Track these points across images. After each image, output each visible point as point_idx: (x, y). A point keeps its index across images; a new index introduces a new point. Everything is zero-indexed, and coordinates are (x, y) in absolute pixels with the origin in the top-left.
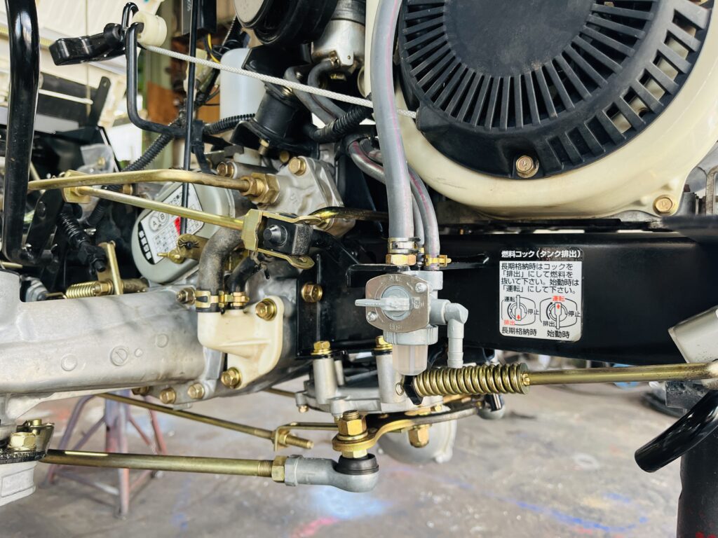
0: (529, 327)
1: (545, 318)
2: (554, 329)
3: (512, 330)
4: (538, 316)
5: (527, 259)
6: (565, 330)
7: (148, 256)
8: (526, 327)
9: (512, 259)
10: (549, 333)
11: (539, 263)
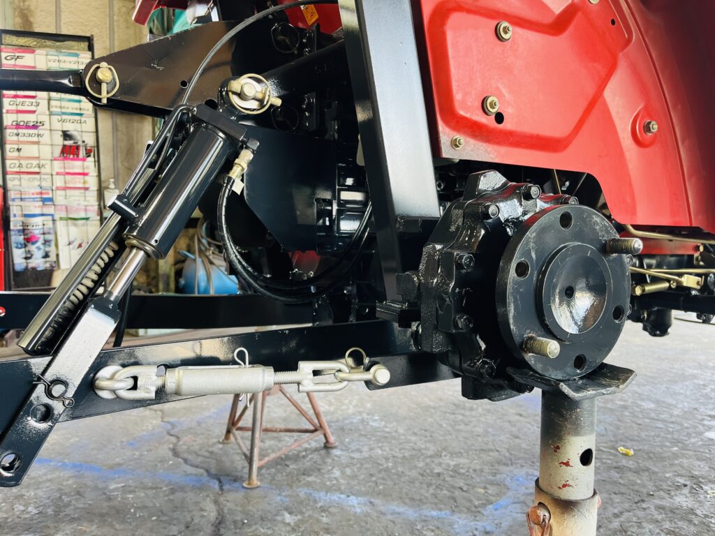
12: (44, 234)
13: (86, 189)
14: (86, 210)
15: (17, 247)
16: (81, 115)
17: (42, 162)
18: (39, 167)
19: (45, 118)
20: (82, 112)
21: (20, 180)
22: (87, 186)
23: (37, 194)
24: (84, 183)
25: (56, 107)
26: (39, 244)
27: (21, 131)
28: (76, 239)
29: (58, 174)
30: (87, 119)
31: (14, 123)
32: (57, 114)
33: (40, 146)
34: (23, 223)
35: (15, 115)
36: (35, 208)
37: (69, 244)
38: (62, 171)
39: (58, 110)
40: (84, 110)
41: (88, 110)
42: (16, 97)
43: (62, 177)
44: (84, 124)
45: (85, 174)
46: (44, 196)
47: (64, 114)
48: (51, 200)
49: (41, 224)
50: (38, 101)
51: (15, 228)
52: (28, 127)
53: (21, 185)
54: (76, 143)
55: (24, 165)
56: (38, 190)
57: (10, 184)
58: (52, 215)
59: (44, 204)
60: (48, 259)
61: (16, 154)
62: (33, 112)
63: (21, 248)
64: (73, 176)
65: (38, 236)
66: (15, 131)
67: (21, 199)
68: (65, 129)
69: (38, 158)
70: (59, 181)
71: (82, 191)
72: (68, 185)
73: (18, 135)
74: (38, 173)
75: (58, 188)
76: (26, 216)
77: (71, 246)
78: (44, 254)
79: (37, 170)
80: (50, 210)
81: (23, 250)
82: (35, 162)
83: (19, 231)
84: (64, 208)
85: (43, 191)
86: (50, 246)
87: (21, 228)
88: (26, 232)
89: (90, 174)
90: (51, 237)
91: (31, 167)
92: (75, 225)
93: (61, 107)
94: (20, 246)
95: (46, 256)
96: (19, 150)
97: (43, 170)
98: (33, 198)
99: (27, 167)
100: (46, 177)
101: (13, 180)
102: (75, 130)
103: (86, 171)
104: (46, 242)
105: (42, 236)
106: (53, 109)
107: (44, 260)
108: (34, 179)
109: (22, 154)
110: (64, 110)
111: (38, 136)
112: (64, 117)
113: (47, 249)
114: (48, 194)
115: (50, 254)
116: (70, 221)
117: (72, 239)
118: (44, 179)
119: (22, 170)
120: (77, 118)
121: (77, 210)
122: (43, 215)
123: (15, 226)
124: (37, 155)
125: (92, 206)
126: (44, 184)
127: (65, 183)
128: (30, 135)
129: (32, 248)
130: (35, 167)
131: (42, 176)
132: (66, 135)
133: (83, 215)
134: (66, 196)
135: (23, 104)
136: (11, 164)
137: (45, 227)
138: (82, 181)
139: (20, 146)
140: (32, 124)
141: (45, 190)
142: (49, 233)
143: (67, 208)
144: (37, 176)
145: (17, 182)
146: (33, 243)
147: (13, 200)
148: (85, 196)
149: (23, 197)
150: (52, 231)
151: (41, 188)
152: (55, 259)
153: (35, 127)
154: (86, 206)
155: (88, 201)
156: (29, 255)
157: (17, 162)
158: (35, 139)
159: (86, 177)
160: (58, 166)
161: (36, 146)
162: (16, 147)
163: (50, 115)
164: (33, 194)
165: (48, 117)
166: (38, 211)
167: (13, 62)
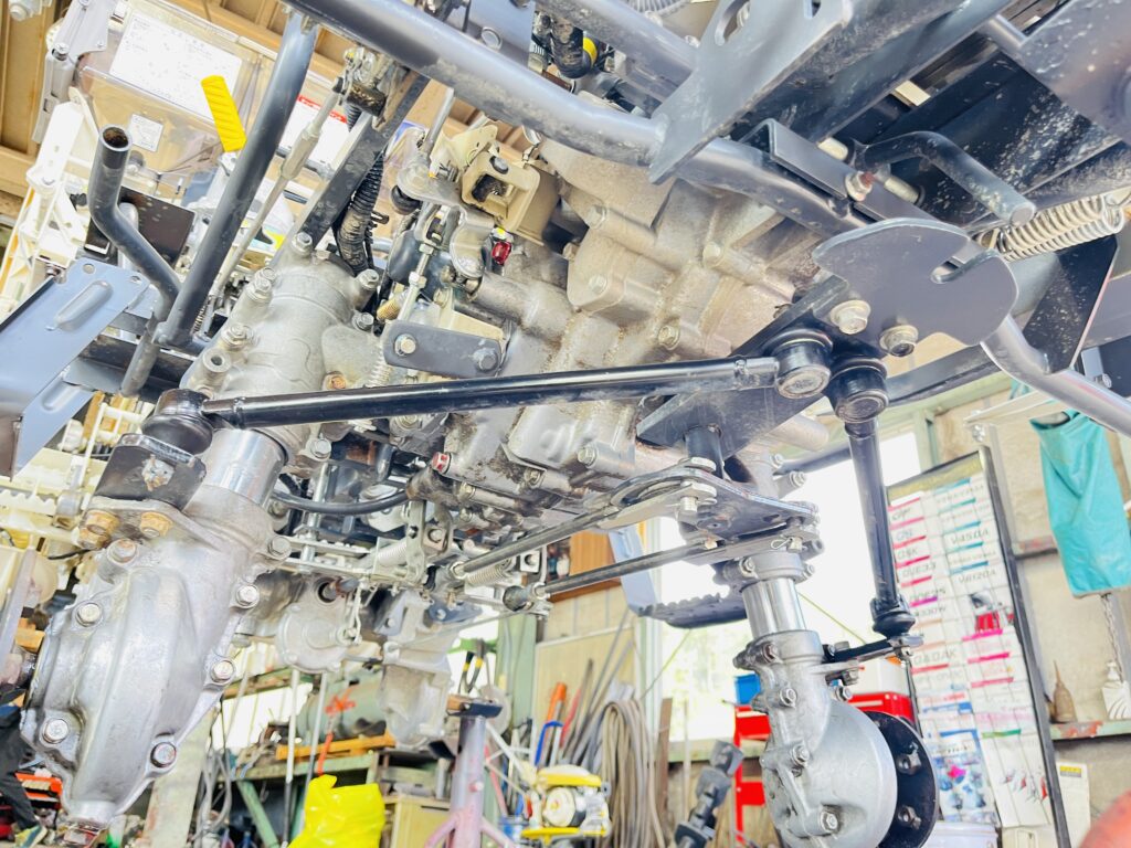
12: (969, 764)
13: (1010, 680)
14: (1016, 717)
15: (942, 789)
16: (986, 563)
17: (950, 648)
18: (948, 656)
19: (945, 583)
20: (988, 558)
21: (928, 679)
22: (1011, 675)
23: (950, 698)
24: (1008, 670)
25: (955, 562)
26: (966, 781)
27: (920, 609)
28: (1014, 771)
29: (970, 662)
30: (996, 568)
31: (913, 600)
32: (957, 572)
33: (945, 625)
34: (940, 746)
35: (912, 588)
36: (950, 720)
37: (1008, 780)
38: (976, 656)
39: (959, 565)
40: (990, 554)
41: (994, 553)
42: (908, 563)
43: (976, 665)
44: (993, 577)
45: (1005, 656)
46: (961, 701)
47: (965, 568)
48: (967, 706)
49: (960, 746)
50: (934, 560)
52: (927, 601)
53: (930, 688)
54: (990, 609)
55: (931, 658)
56: (951, 692)
57: (919, 688)
58: (974, 732)
59: (960, 714)
60: (985, 809)
63: (947, 789)
64: (990, 662)
65: (962, 768)
67: (935, 709)
68: (971, 592)
69: (943, 643)
70: (975, 672)
71: (1006, 684)
72: (988, 678)
74: (945, 666)
75: (974, 685)
76: (943, 735)
77: (1011, 784)
78: (978, 801)
79: (944, 661)
80: (970, 723)
81: (950, 792)
82: (941, 650)
84: (986, 715)
85: (958, 693)
86: (981, 785)
87: (940, 755)
88: (946, 760)
89: (1011, 655)
90: (977, 768)
91: (938, 659)
92: (1008, 746)
93: (961, 561)
94: (944, 786)
95: (982, 804)
97: (952, 660)
98: (948, 706)
99: (935, 660)
100: (957, 669)
101: (920, 681)
102: (985, 589)
103: (1007, 650)
104: (976, 777)
105: (967, 767)
106: (954, 566)
107: (979, 810)
108: (943, 675)
109: (927, 640)
110: (966, 564)
111: (940, 609)
112: (967, 573)
113: (980, 791)
114: (962, 696)
115: (986, 800)
116: (997, 739)
117: (1009, 771)
118: (957, 674)
119: (930, 665)
120: (981, 569)
121: (1004, 718)
122: (961, 731)
124: (942, 638)
125: (1023, 708)
126: (958, 682)
127: (983, 676)
128: (931, 612)
129: (959, 788)
130: (943, 657)
131: (953, 669)
132: (976, 601)
133: (1014, 727)
134: (986, 696)
135: (918, 571)
136: (916, 658)
137: (968, 750)
138: (1004, 668)
139: (923, 630)
140: (931, 595)
141: (959, 690)
142: (974, 762)
143: (989, 716)
144: (945, 670)
145: (925, 684)
146: (960, 780)
147: (925, 711)
148: (1012, 693)
149: (935, 705)
150: (976, 758)
151: (952, 687)
152: (993, 809)
153: (934, 599)
154: (1014, 710)
155: (1018, 701)
156: (959, 803)
158: (937, 616)
159: (1007, 660)
160: (971, 650)
161: (939, 625)
163: (950, 577)
164: (945, 699)
165: (948, 580)
166: (956, 728)
167: (901, 520)
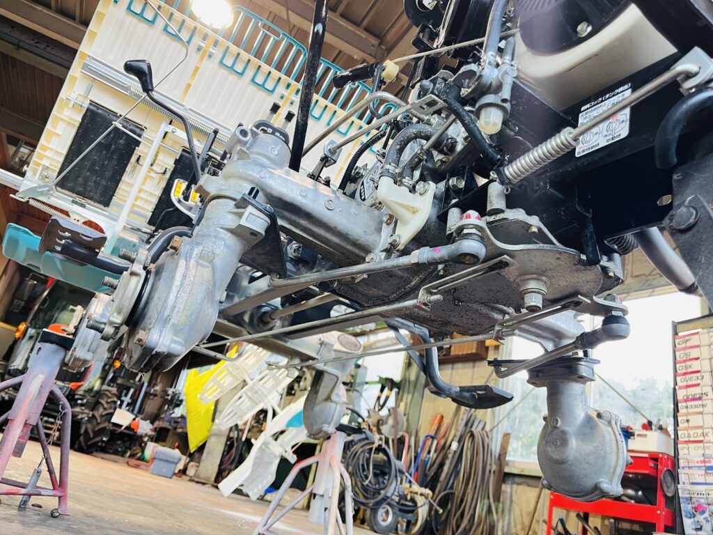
0: (594, 144)
1: (605, 133)
2: (611, 137)
3: (583, 151)
4: (601, 135)
5: (597, 104)
6: (618, 134)
7: (363, 198)
8: (592, 145)
9: (588, 109)
10: (608, 140)
11: (604, 103)
12: (709, 504)
15: (686, 516)
17: (705, 431)
18: (703, 436)
21: (689, 448)
23: (701, 462)
26: (706, 515)
27: (689, 404)
31: (685, 398)
33: (704, 416)
34: (690, 491)
35: (685, 390)
36: (699, 476)
42: (685, 374)
46: (708, 464)
49: (705, 492)
50: (702, 374)
51: (684, 496)
52: (694, 399)
53: (689, 454)
55: (692, 435)
56: (702, 459)
57: (681, 453)
59: (706, 472)
61: (686, 425)
62: (698, 385)
63: (690, 518)
65: (704, 506)
66: (684, 404)
67: (690, 468)
69: (701, 427)
73: (687, 407)
74: (701, 441)
76: (693, 484)
79: (701, 438)
81: (692, 520)
82: (700, 431)
83: (687, 499)
85: (706, 460)
87: (688, 496)
88: (694, 500)
91: (697, 436)
94: (689, 515)
96: (688, 421)
97: (707, 438)
98: (699, 467)
99: (694, 437)
101: (683, 449)
105: (708, 506)
108: (698, 447)
109: (691, 424)
111: (703, 406)
114: (710, 462)
118: (708, 448)
119: (691, 439)
122: (706, 484)
123: (683, 493)
124: (701, 424)
126: (707, 452)
128: (696, 406)
129: (700, 518)
130: (700, 436)
131: (706, 445)
135: (691, 379)
136: (682, 434)
137: (710, 496)
139: (689, 417)
140: (698, 396)
141: (708, 458)
144: (701, 445)
145: (686, 452)
146: (701, 513)
147: (683, 468)
149: (690, 465)
151: (703, 455)
153: (700, 399)
156: (699, 528)
157: (686, 432)
158: (700, 409)
161: (701, 416)
162: (685, 418)
164: (698, 462)
166: (702, 480)
167: (684, 345)
